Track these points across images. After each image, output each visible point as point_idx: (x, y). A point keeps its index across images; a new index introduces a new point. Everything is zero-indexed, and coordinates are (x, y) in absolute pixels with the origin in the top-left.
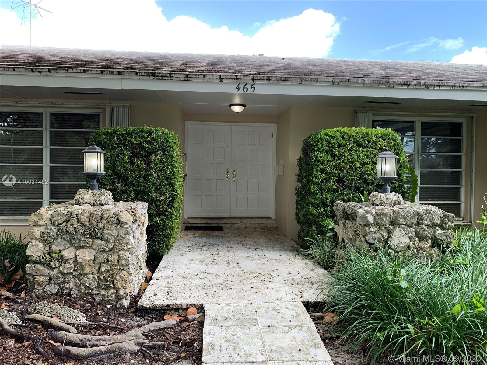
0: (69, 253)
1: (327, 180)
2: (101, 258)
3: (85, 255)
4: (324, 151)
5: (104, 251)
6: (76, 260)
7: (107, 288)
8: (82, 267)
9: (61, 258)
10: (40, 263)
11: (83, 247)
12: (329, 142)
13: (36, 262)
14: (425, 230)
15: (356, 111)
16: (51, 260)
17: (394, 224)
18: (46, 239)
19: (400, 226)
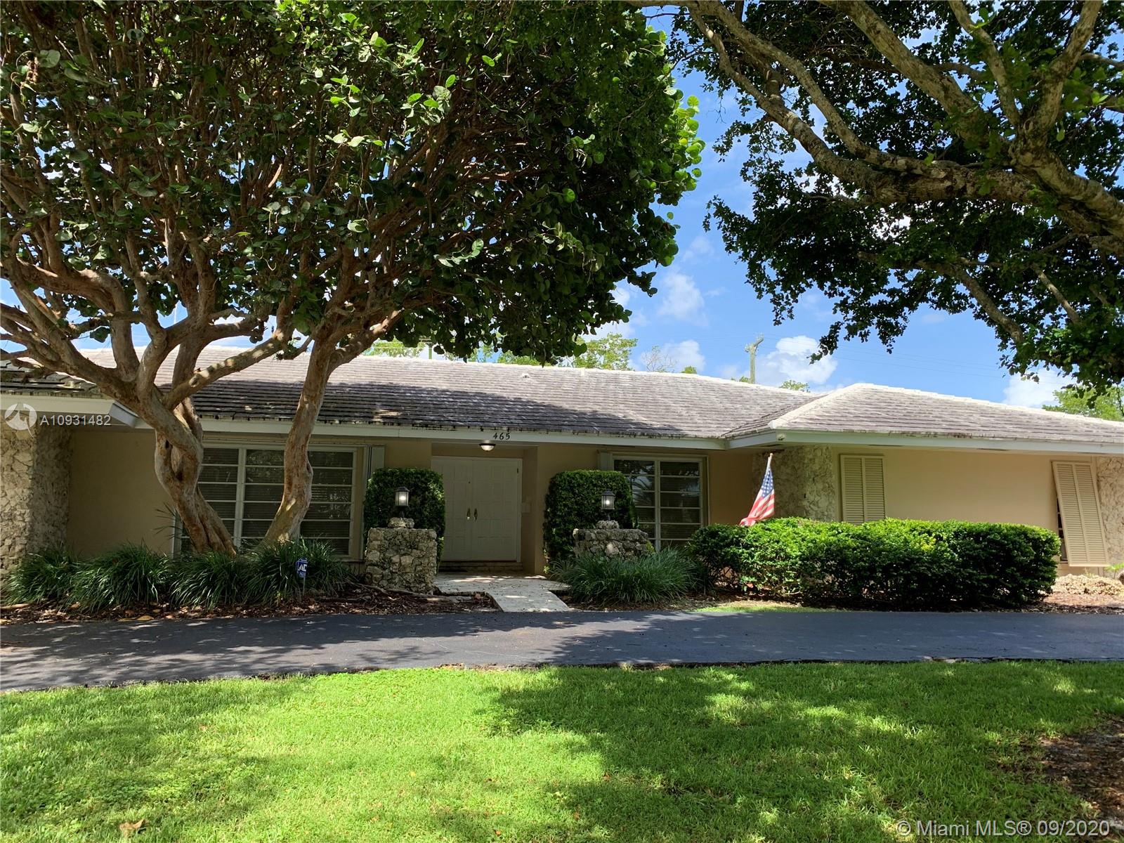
0: (396, 559)
1: (569, 514)
3: (407, 560)
4: (566, 490)
5: (419, 558)
6: (400, 564)
7: (421, 582)
8: (405, 568)
9: (391, 562)
10: (377, 565)
11: (404, 555)
12: (570, 482)
13: (374, 565)
14: (628, 544)
15: (598, 452)
16: (384, 563)
17: (609, 539)
18: (381, 549)
19: (612, 540)
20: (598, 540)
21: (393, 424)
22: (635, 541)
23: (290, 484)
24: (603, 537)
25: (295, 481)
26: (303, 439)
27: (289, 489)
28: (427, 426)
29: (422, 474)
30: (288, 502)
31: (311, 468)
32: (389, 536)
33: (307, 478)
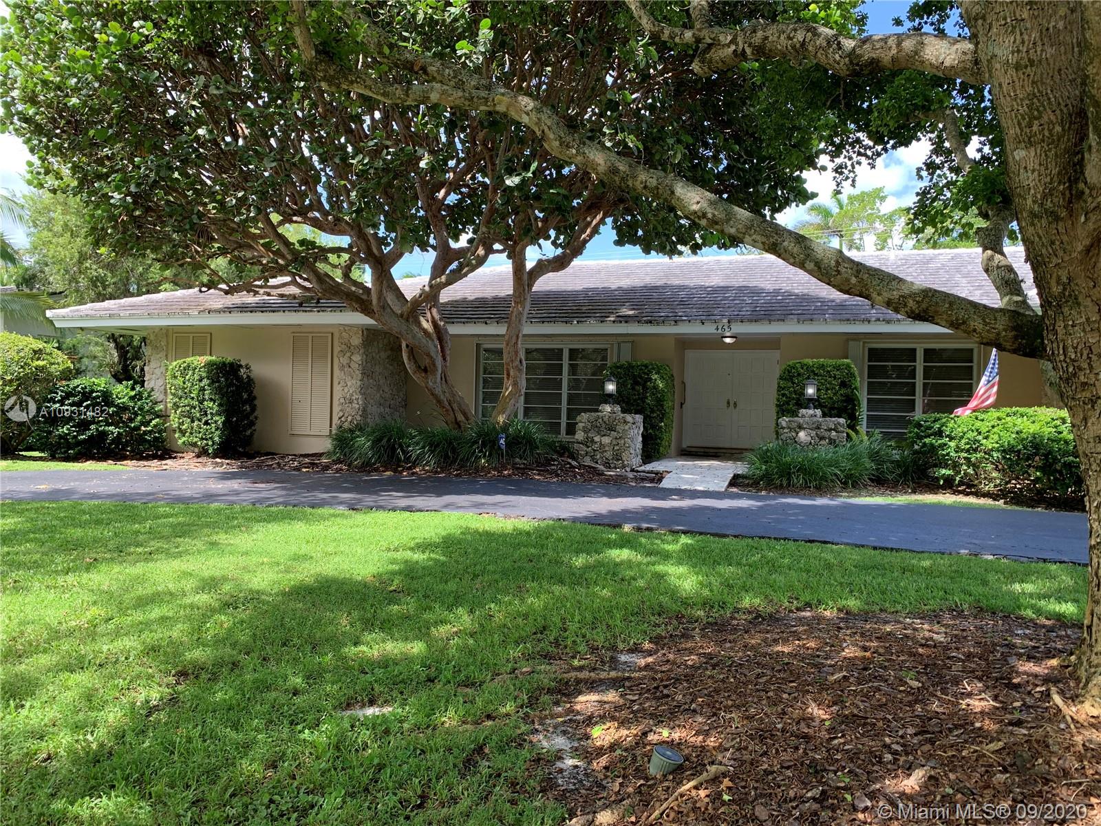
0: (597, 439)
2: (614, 442)
3: (606, 440)
5: (616, 438)
6: (601, 443)
7: (618, 460)
8: (604, 447)
9: (593, 441)
10: (582, 443)
11: (604, 435)
13: (580, 443)
14: (822, 432)
15: (848, 340)
16: (588, 442)
17: (801, 427)
18: (585, 430)
19: (804, 429)
20: (789, 428)
21: (621, 322)
22: (830, 430)
23: (508, 375)
24: (794, 425)
25: (512, 373)
26: (514, 338)
27: (508, 379)
28: (651, 322)
29: (646, 366)
30: (507, 389)
31: (524, 362)
32: (592, 419)
33: (520, 370)
